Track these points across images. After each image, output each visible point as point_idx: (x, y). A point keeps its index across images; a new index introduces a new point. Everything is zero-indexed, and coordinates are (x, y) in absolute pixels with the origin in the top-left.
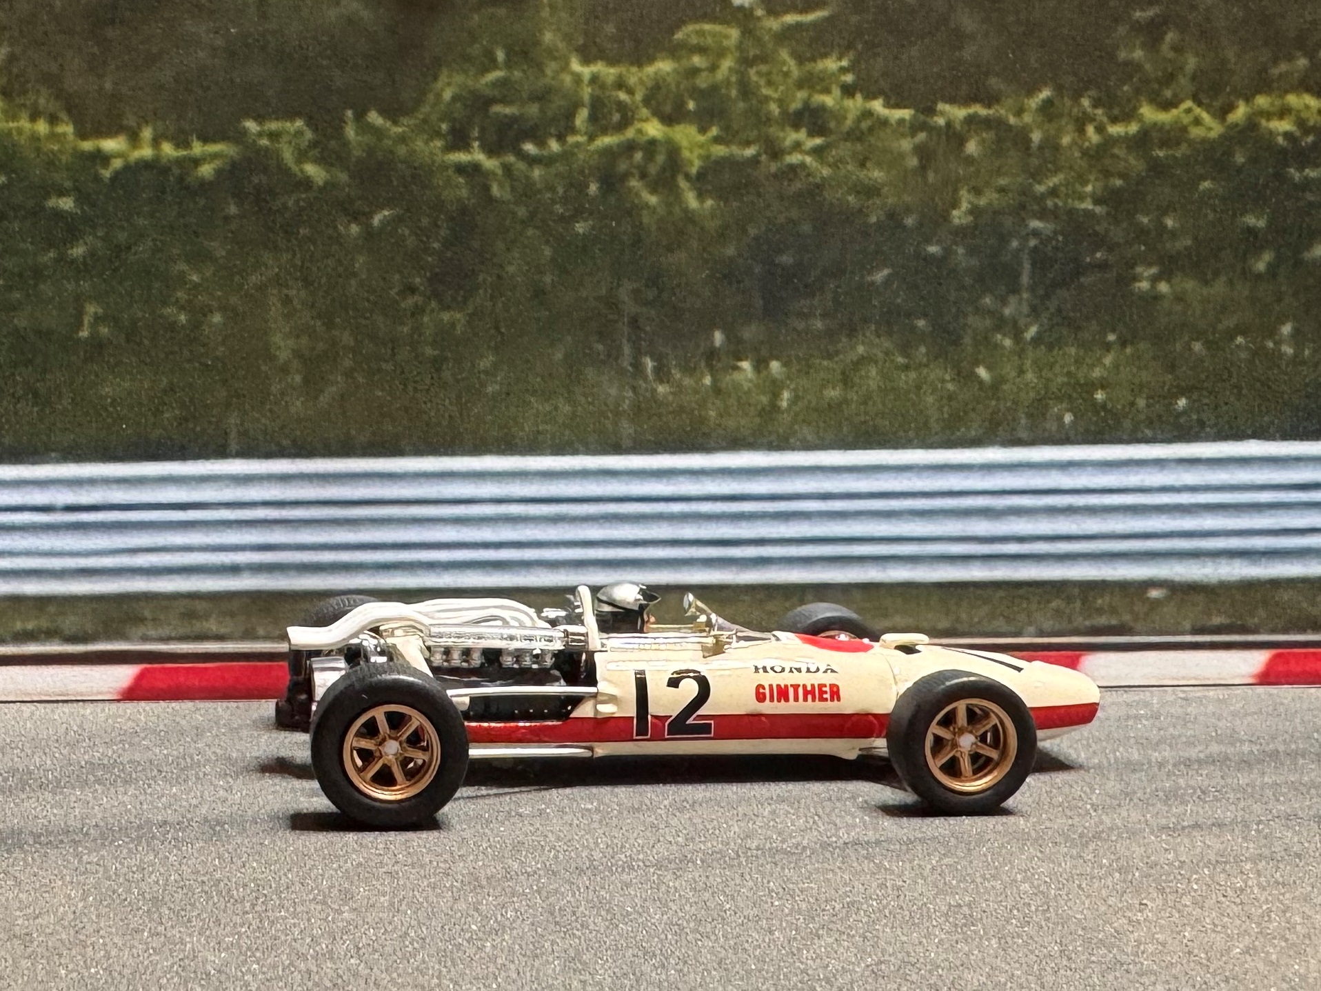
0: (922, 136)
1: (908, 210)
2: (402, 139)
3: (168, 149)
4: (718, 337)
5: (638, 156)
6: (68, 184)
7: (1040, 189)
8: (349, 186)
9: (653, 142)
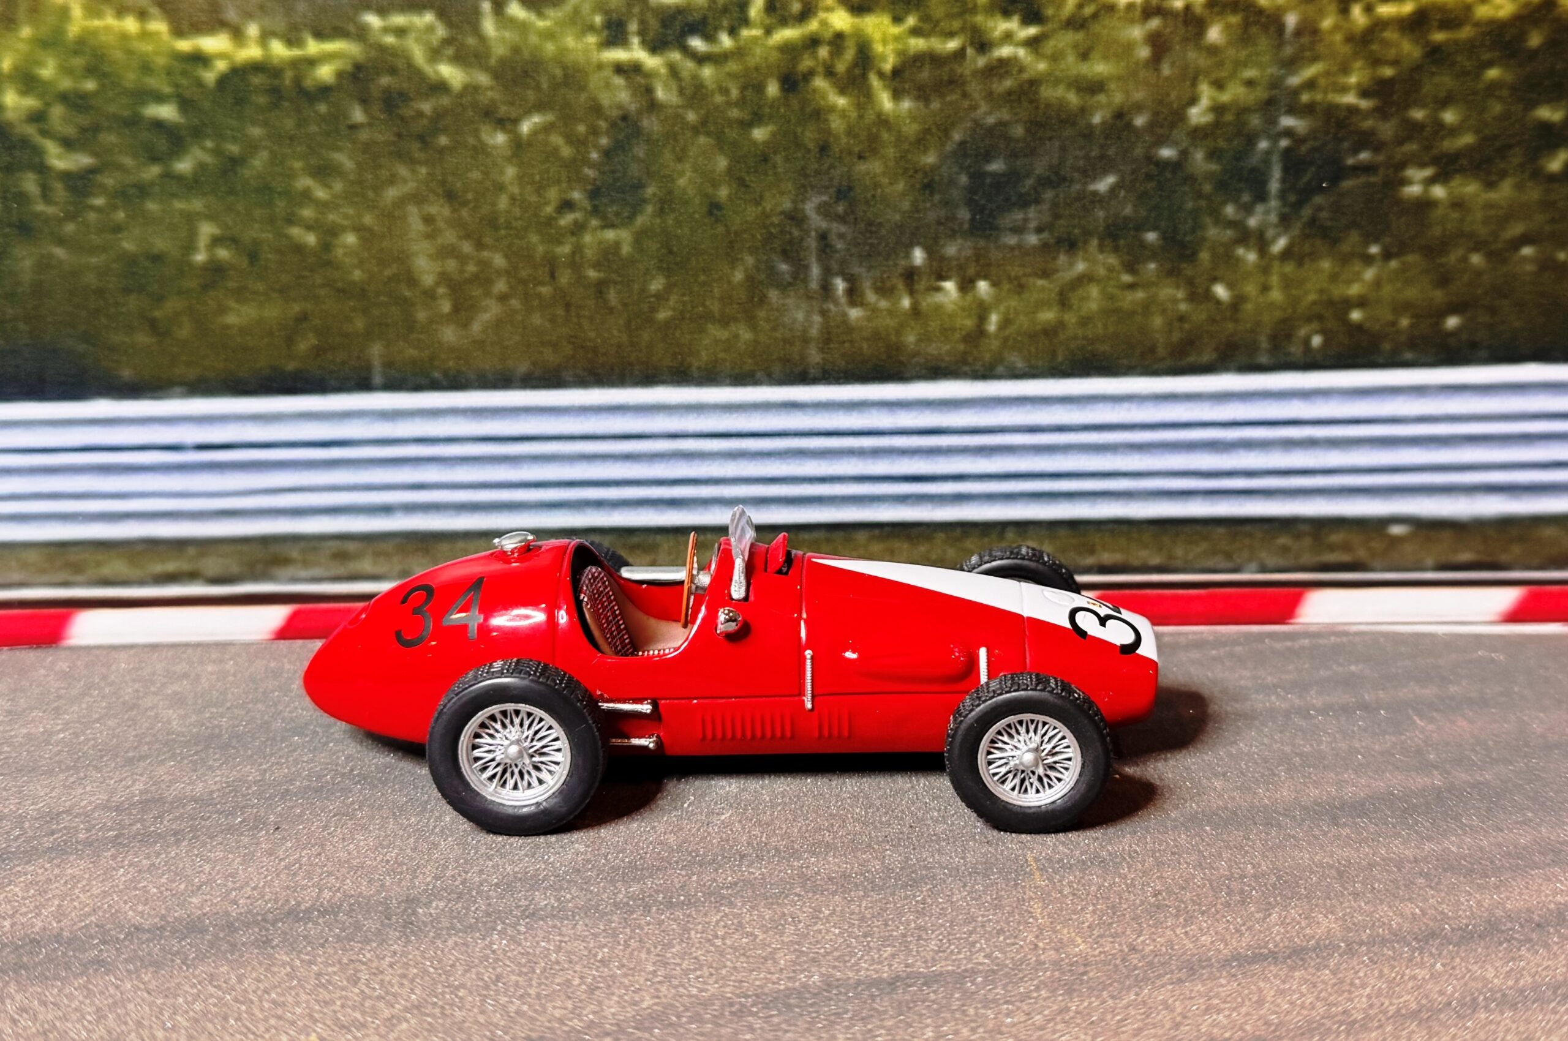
0: (1155, 23)
1: (1139, 108)
2: (549, 35)
3: (279, 49)
4: (918, 256)
5: (823, 52)
6: (167, 90)
7: (1294, 81)
8: (492, 88)
9: (839, 36)
